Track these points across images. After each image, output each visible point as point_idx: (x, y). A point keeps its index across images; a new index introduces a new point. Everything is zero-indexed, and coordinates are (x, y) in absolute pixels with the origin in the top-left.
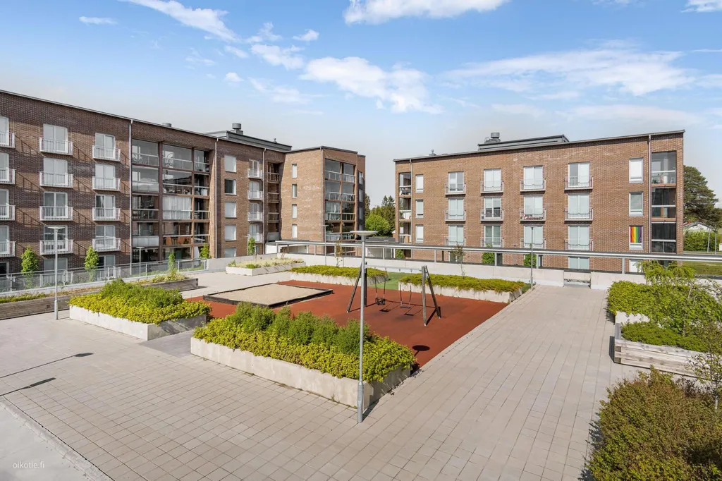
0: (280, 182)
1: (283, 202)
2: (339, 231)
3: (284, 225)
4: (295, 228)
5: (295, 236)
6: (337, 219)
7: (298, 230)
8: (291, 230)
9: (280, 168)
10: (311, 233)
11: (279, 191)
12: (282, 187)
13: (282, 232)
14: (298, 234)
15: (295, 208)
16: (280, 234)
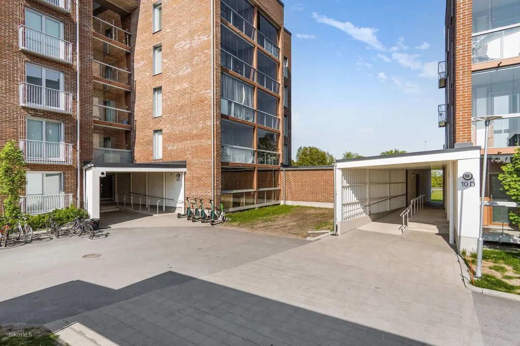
0: (132, 49)
1: (138, 88)
3: (140, 135)
4: (159, 139)
5: (159, 155)
6: (247, 118)
7: (164, 141)
8: (151, 143)
9: (133, 20)
10: (188, 144)
11: (130, 67)
12: (137, 57)
13: (137, 149)
14: (165, 149)
15: (159, 97)
16: (132, 153)
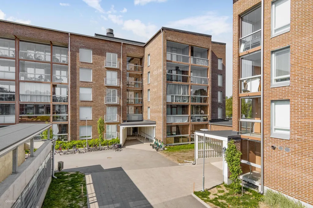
0: (143, 73)
1: (144, 89)
2: (188, 114)
5: (149, 117)
6: (184, 101)
7: (151, 112)
8: (147, 112)
9: (143, 61)
13: (144, 114)
14: (151, 115)
15: (149, 93)
